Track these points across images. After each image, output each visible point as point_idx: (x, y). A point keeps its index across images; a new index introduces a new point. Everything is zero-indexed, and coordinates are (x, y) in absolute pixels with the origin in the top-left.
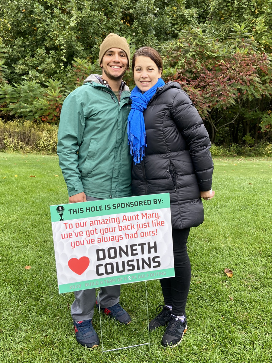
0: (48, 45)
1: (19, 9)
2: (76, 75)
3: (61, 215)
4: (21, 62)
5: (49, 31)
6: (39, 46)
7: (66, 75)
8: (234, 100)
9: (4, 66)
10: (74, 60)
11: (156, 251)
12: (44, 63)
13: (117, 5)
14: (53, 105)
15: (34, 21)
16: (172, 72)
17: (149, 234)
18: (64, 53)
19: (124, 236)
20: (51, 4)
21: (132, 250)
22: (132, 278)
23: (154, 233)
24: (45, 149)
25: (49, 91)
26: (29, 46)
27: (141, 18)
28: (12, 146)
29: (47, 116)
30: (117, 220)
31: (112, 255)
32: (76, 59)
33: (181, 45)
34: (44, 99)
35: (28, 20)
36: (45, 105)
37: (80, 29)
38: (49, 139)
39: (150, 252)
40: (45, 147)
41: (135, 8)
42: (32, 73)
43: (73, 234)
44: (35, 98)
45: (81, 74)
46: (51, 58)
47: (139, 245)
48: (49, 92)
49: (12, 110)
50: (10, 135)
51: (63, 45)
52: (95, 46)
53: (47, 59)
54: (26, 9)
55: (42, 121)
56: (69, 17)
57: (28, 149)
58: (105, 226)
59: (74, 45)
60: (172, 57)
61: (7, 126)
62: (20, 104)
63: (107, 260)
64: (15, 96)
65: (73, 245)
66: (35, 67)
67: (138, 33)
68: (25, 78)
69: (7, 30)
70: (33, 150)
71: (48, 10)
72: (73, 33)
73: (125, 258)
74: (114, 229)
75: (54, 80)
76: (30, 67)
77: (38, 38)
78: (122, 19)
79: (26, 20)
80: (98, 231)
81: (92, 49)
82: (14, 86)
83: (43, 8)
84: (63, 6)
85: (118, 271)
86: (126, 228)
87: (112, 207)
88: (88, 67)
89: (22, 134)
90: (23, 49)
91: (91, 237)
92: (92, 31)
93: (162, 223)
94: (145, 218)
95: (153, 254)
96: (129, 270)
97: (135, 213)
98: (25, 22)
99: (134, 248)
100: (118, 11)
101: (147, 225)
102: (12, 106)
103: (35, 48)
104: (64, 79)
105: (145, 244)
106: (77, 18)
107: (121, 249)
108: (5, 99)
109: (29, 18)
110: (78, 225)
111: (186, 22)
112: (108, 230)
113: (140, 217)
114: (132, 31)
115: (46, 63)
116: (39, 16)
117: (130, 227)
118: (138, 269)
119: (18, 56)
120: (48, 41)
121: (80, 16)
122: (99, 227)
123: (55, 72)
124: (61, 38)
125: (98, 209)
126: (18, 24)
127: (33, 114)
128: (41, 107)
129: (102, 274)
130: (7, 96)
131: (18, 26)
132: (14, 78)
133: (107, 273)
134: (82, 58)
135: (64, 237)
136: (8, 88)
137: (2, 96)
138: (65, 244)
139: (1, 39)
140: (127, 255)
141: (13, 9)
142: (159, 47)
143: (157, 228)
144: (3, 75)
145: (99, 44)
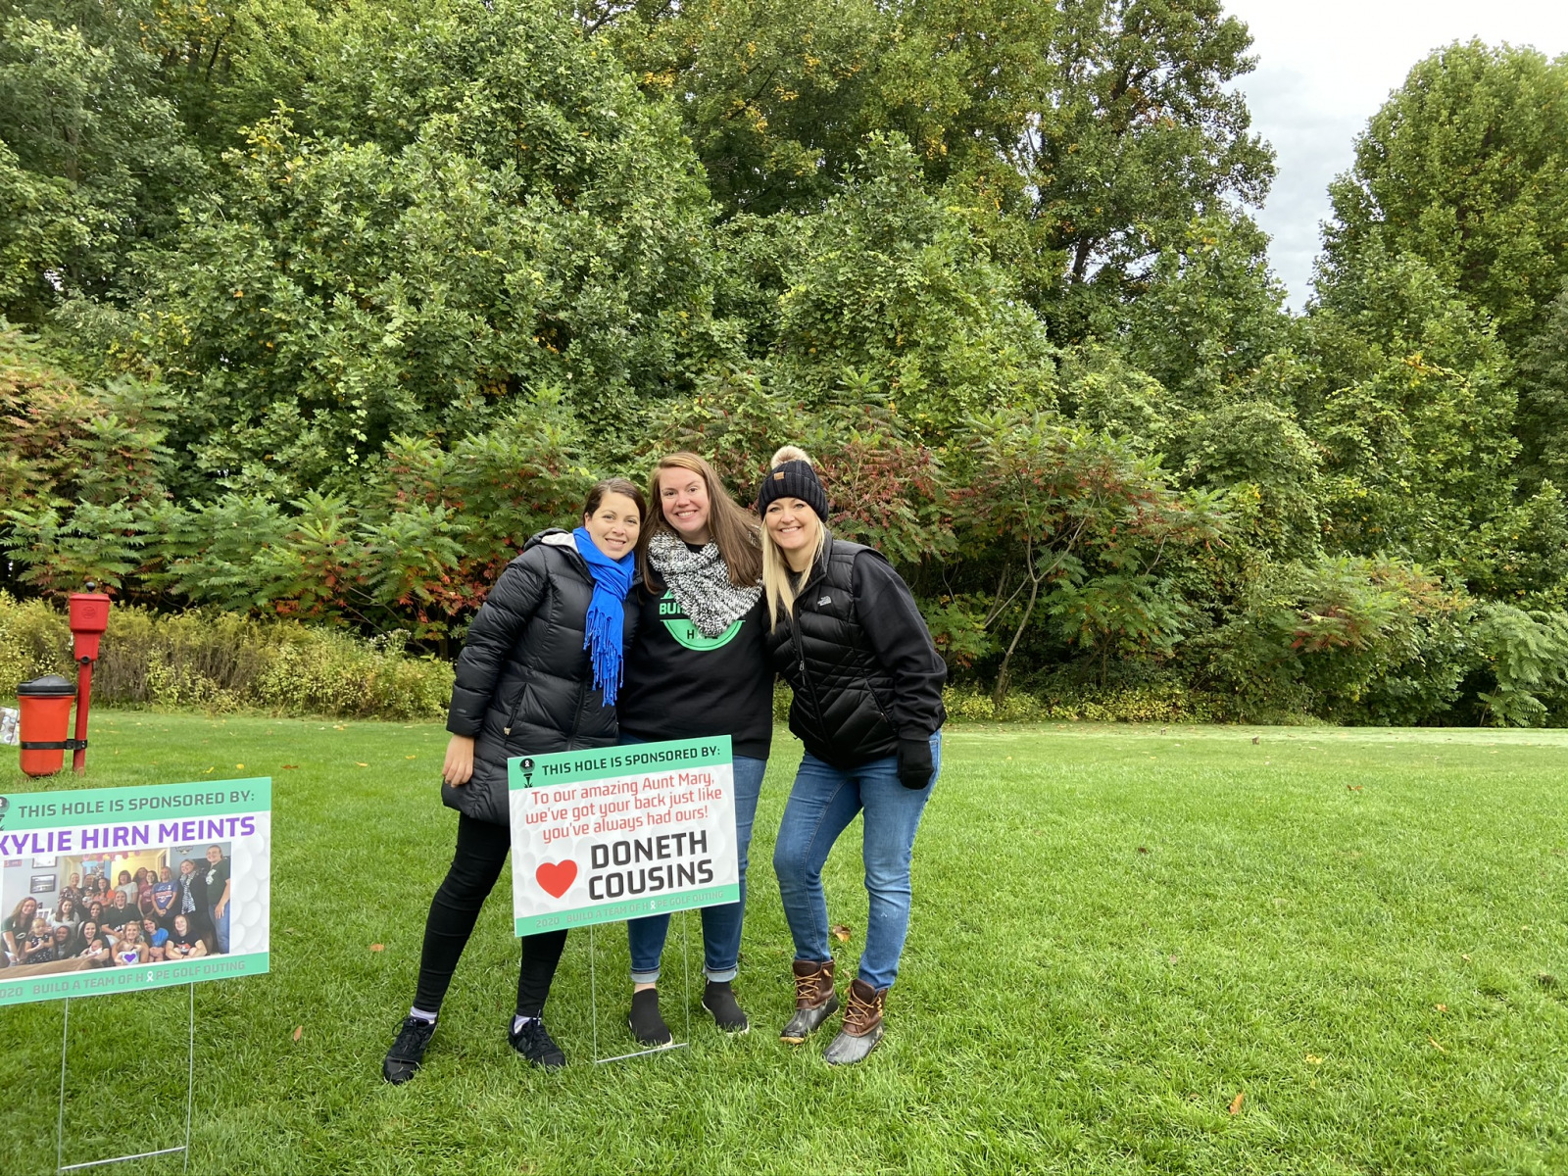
0: (307, 394)
1: (223, 290)
2: (394, 481)
3: (528, 776)
4: (216, 438)
5: (315, 356)
6: (277, 395)
7: (362, 480)
9: (164, 449)
10: (391, 440)
11: (704, 850)
12: (292, 443)
13: (525, 298)
14: (318, 566)
15: (268, 324)
17: (692, 815)
18: (360, 418)
19: (644, 820)
20: (325, 282)
21: (660, 847)
23: (701, 813)
24: (284, 698)
25: (306, 524)
26: (244, 392)
27: (592, 335)
28: (175, 690)
29: (296, 598)
30: (633, 788)
31: (622, 857)
32: (396, 437)
33: (704, 413)
34: (288, 549)
35: (250, 322)
36: (292, 568)
37: (410, 356)
38: (300, 669)
39: (693, 851)
40: (284, 693)
41: (575, 308)
42: (252, 470)
43: (549, 814)
44: (258, 545)
45: (411, 478)
46: (315, 429)
47: (673, 837)
48: (307, 529)
49: (179, 579)
50: (169, 655)
51: (358, 396)
52: (455, 403)
53: (304, 432)
54: (245, 292)
55: (278, 614)
56: (379, 320)
57: (226, 698)
58: (610, 799)
59: (392, 398)
60: (678, 443)
61: (162, 627)
62: (211, 563)
63: (612, 868)
64: (192, 539)
65: (548, 837)
66: (262, 454)
67: (581, 374)
68: (228, 484)
69: (175, 345)
70: (240, 703)
71: (317, 299)
72: (392, 366)
73: (646, 865)
74: (625, 805)
75: (324, 495)
76: (246, 454)
77: (277, 371)
78: (537, 333)
79: (241, 320)
80: (596, 809)
81: (446, 411)
82: (191, 509)
83: (300, 290)
84: (361, 290)
85: (632, 890)
86: (649, 803)
87: (624, 762)
88: (433, 462)
89: (209, 653)
90: (227, 400)
91: (583, 820)
92: (448, 361)
93: (717, 794)
94: (684, 784)
95: (699, 856)
96: (652, 889)
97: (667, 774)
98: (241, 325)
99: (664, 842)
100: (525, 313)
101: (688, 797)
102: (180, 568)
103: (265, 400)
104: (354, 493)
105: (684, 835)
106: (405, 324)
107: (638, 845)
108: (159, 547)
109: (252, 315)
111: (713, 351)
112: (616, 807)
113: (676, 781)
114: (565, 368)
115: (299, 443)
116: (283, 311)
117: (656, 802)
118: (671, 885)
119: (208, 420)
120: (309, 382)
121: (414, 319)
122: (599, 800)
123: (328, 471)
124: (353, 377)
125: (598, 765)
126: (216, 329)
127: (251, 594)
128: (279, 573)
129: (601, 897)
130: (166, 538)
131: (216, 334)
132: (189, 484)
133: (610, 894)
134: (415, 433)
135: (530, 820)
136: (172, 514)
137: (150, 538)
138: (533, 834)
139: (156, 370)
140: (650, 857)
141: (204, 288)
142: (643, 413)
143: (708, 802)
144: (155, 473)
145: (468, 399)
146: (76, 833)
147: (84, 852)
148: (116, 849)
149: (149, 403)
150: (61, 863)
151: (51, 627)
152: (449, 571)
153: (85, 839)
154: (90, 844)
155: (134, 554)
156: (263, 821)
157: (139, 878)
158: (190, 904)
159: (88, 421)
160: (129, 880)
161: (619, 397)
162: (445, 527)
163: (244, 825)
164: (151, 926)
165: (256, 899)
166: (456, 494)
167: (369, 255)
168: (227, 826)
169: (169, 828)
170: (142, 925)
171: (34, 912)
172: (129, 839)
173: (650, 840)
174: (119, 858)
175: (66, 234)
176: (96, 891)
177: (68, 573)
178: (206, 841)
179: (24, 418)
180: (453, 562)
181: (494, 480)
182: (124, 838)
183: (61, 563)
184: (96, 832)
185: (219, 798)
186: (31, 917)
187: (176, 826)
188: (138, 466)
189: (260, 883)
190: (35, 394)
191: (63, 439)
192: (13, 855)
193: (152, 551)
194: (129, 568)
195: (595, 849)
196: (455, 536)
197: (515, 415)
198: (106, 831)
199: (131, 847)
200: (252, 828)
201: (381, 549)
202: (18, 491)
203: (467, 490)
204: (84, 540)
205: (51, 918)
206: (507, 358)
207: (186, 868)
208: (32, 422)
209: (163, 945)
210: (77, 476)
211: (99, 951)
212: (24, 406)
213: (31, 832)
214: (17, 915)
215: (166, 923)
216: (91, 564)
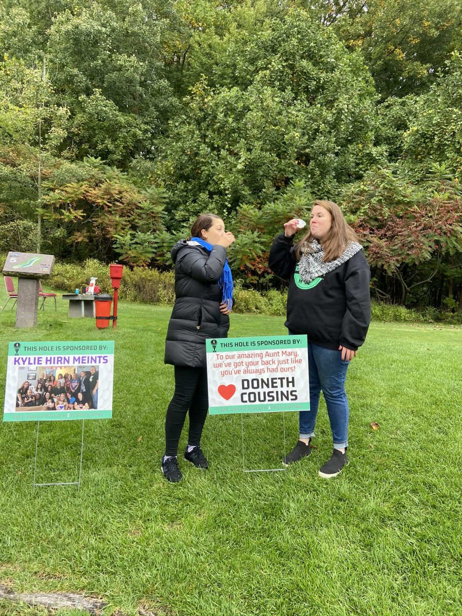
0: (211, 190)
1: (183, 151)
2: (240, 222)
3: (214, 347)
4: (181, 208)
5: (214, 175)
6: (202, 191)
7: (230, 222)
8: (429, 254)
9: (164, 212)
10: (239, 206)
11: (293, 386)
13: (292, 145)
15: (199, 163)
16: (352, 219)
17: (288, 369)
18: (228, 198)
19: (266, 370)
20: (218, 145)
21: (273, 383)
22: (272, 408)
23: (292, 369)
26: (191, 190)
27: (319, 158)
30: (261, 356)
31: (255, 385)
32: (241, 205)
33: (365, 188)
35: (192, 163)
37: (247, 172)
39: (288, 386)
41: (312, 147)
43: (224, 364)
45: (246, 221)
46: (214, 203)
47: (279, 378)
50: (165, 286)
51: (228, 189)
52: (263, 190)
53: (210, 204)
54: (191, 151)
56: (237, 159)
58: (250, 360)
59: (240, 189)
60: (353, 202)
61: (163, 277)
63: (251, 390)
65: (223, 374)
66: (196, 213)
67: (314, 175)
68: (185, 225)
69: (169, 174)
72: (240, 177)
73: (266, 390)
74: (257, 363)
76: (191, 213)
77: (202, 181)
78: (297, 159)
79: (190, 163)
80: (244, 364)
81: (260, 194)
82: (172, 234)
83: (209, 149)
84: (231, 147)
85: (260, 400)
86: (268, 363)
87: (257, 344)
88: (254, 214)
90: (185, 193)
91: (238, 368)
92: (261, 173)
93: (300, 361)
94: (284, 355)
95: (291, 388)
96: (269, 401)
97: (276, 351)
98: (190, 165)
99: (274, 381)
100: (292, 151)
101: (286, 362)
103: (198, 193)
105: (284, 378)
106: (245, 159)
107: (262, 380)
108: (162, 248)
109: (194, 161)
110: (228, 357)
111: (372, 161)
112: (253, 364)
113: (280, 354)
114: (308, 173)
115: (208, 208)
116: (204, 158)
117: (271, 362)
118: (278, 400)
119: (179, 201)
120: (212, 185)
121: (249, 157)
122: (246, 360)
124: (226, 182)
125: (245, 344)
126: (181, 167)
129: (246, 402)
130: (165, 244)
131: (182, 169)
132: (173, 225)
133: (250, 401)
134: (249, 203)
135: (216, 366)
136: (166, 236)
137: (159, 245)
138: (216, 372)
139: (163, 183)
140: (268, 386)
141: (177, 151)
142: (339, 190)
143: (295, 364)
144: (162, 221)
145: (269, 189)
146: (44, 357)
147: (47, 365)
148: (58, 365)
149: (160, 196)
150: (38, 369)
151: (129, 275)
152: (259, 257)
153: (47, 361)
154: (49, 362)
155: (155, 251)
156: (111, 358)
157: (65, 377)
158: (83, 388)
159: (140, 203)
160: (62, 378)
161: (330, 183)
162: (257, 240)
163: (104, 359)
164: (69, 396)
165: (108, 389)
166: (262, 227)
167: (234, 133)
168: (98, 359)
169: (77, 358)
170: (66, 395)
171: (28, 387)
172: (63, 361)
173: (268, 379)
174: (59, 368)
175: (134, 135)
176: (50, 381)
177: (135, 257)
178: (90, 364)
179: (121, 203)
180: (260, 253)
181: (277, 221)
182: (61, 361)
183: (132, 253)
184: (51, 358)
185: (95, 348)
186: (27, 389)
187: (79, 358)
188: (157, 219)
189: (109, 382)
190: (124, 194)
191: (133, 210)
192: (22, 365)
193: (160, 249)
194: (153, 255)
195: (243, 381)
196: (262, 243)
197: (286, 194)
198: (54, 358)
199: (63, 365)
200: (107, 360)
201: (234, 248)
202: (119, 228)
203: (266, 225)
204: (139, 245)
205: (34, 390)
206: (284, 170)
207: (83, 375)
208: (123, 204)
209: (73, 404)
210: (137, 223)
211: (51, 404)
212: (121, 198)
213: (28, 357)
214: (23, 388)
215: (75, 395)
216: (141, 254)
